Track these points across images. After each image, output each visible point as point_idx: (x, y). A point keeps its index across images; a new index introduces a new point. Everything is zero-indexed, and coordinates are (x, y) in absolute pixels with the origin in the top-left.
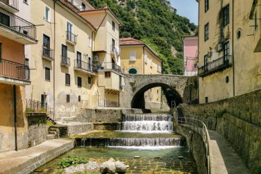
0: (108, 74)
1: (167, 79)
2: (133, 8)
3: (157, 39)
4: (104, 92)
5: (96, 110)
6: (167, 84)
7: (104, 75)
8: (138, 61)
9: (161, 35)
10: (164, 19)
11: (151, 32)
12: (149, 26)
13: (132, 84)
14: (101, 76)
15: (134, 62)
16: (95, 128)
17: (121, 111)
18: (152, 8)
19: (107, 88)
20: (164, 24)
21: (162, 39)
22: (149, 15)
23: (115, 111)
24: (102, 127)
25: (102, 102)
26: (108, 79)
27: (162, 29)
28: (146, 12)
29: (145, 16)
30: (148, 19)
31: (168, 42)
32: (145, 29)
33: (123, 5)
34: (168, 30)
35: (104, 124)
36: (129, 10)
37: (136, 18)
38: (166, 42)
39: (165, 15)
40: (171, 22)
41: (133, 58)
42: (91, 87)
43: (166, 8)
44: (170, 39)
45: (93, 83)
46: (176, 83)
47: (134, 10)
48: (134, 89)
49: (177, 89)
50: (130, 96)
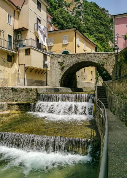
0: (28, 51)
1: (95, 57)
2: (80, 16)
3: (97, 35)
4: (24, 70)
5: (12, 89)
6: (95, 61)
7: (24, 53)
8: (70, 44)
9: (100, 33)
10: (103, 21)
11: (93, 31)
12: (92, 27)
13: (61, 64)
14: (22, 54)
15: (67, 45)
16: (9, 108)
17: (37, 90)
18: (95, 15)
19: (27, 66)
20: (103, 25)
21: (101, 35)
22: (92, 20)
23: (31, 90)
24: (16, 107)
25: (22, 81)
26: (28, 57)
27: (101, 28)
28: (90, 18)
29: (89, 20)
30: (91, 22)
31: (106, 37)
32: (88, 29)
33: (73, 14)
34: (106, 29)
35: (17, 104)
36: (77, 17)
37: (82, 22)
38: (104, 37)
39: (105, 20)
40: (109, 24)
41: (66, 42)
42: (12, 66)
43: (106, 15)
44: (108, 35)
45: (15, 61)
46: (104, 61)
47: (81, 17)
48: (62, 69)
49: (105, 67)
50: (58, 76)
